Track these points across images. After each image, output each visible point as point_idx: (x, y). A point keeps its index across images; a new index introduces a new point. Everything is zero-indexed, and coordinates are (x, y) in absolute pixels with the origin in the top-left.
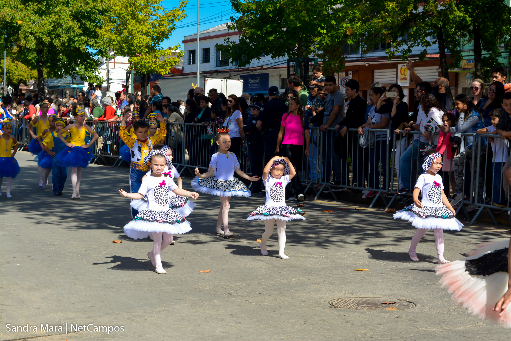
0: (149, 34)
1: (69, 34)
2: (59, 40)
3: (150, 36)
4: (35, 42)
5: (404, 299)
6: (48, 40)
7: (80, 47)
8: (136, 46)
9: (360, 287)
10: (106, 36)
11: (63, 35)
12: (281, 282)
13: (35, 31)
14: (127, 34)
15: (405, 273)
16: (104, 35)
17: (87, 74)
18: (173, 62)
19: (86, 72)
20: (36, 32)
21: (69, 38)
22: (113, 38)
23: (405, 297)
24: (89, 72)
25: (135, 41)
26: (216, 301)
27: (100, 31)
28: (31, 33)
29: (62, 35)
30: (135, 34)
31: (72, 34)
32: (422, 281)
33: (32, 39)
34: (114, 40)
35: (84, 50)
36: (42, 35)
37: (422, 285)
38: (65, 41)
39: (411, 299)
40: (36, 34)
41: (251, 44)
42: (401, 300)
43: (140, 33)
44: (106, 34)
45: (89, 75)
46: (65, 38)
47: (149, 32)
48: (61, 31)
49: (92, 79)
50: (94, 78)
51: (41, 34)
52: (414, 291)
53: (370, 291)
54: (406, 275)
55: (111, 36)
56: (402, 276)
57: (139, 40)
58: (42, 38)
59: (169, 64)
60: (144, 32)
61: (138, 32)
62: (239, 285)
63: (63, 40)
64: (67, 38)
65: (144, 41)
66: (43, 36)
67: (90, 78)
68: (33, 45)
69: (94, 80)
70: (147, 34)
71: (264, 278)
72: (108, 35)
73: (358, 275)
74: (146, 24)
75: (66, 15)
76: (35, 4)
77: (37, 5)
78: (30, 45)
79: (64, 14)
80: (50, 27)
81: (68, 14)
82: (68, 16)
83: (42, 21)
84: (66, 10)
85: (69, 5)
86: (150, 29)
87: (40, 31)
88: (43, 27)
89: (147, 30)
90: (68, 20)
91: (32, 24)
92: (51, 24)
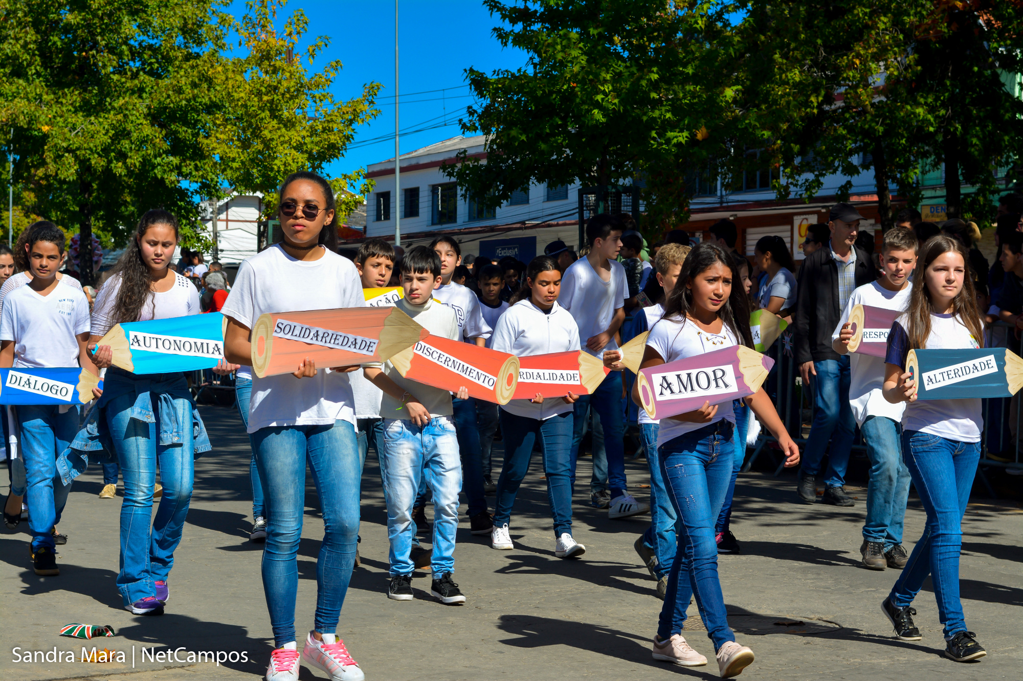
0: (305, 148)
1: (144, 152)
2: (125, 163)
3: (306, 151)
4: (75, 168)
5: (818, 616)
6: (102, 163)
7: (165, 176)
8: (279, 171)
9: (730, 596)
10: (218, 151)
11: (132, 154)
12: (577, 589)
13: (75, 145)
14: (260, 147)
15: (819, 574)
16: (214, 149)
18: (353, 203)
20: (78, 149)
21: (143, 159)
22: (232, 156)
23: (819, 613)
25: (276, 162)
26: (451, 619)
27: (206, 141)
28: (67, 150)
29: (129, 154)
30: (275, 148)
31: (149, 152)
32: (851, 586)
33: (70, 161)
34: (234, 160)
35: (172, 182)
36: (89, 155)
37: (851, 593)
38: (135, 166)
39: (831, 617)
40: (78, 152)
41: (510, 161)
42: (811, 619)
43: (286, 145)
44: (218, 146)
46: (135, 160)
47: (305, 144)
48: (127, 146)
50: (192, 237)
51: (88, 152)
52: (836, 602)
53: (751, 604)
54: (821, 577)
55: (227, 151)
56: (813, 579)
57: (284, 160)
58: (90, 159)
59: (343, 207)
60: (295, 144)
61: (282, 143)
62: (496, 595)
63: (131, 164)
64: (140, 159)
65: (293, 162)
66: (92, 157)
67: (184, 239)
68: (72, 174)
69: (192, 242)
70: (299, 148)
71: (544, 583)
73: (727, 577)
74: (298, 128)
75: (138, 114)
76: (77, 92)
77: (80, 94)
78: (66, 173)
79: (134, 112)
80: (106, 137)
81: (141, 112)
82: (142, 115)
83: (89, 126)
84: (138, 105)
85: (144, 95)
86: (307, 138)
87: (86, 145)
88: (92, 137)
89: (301, 140)
90: (141, 124)
91: (70, 131)
92: (108, 131)
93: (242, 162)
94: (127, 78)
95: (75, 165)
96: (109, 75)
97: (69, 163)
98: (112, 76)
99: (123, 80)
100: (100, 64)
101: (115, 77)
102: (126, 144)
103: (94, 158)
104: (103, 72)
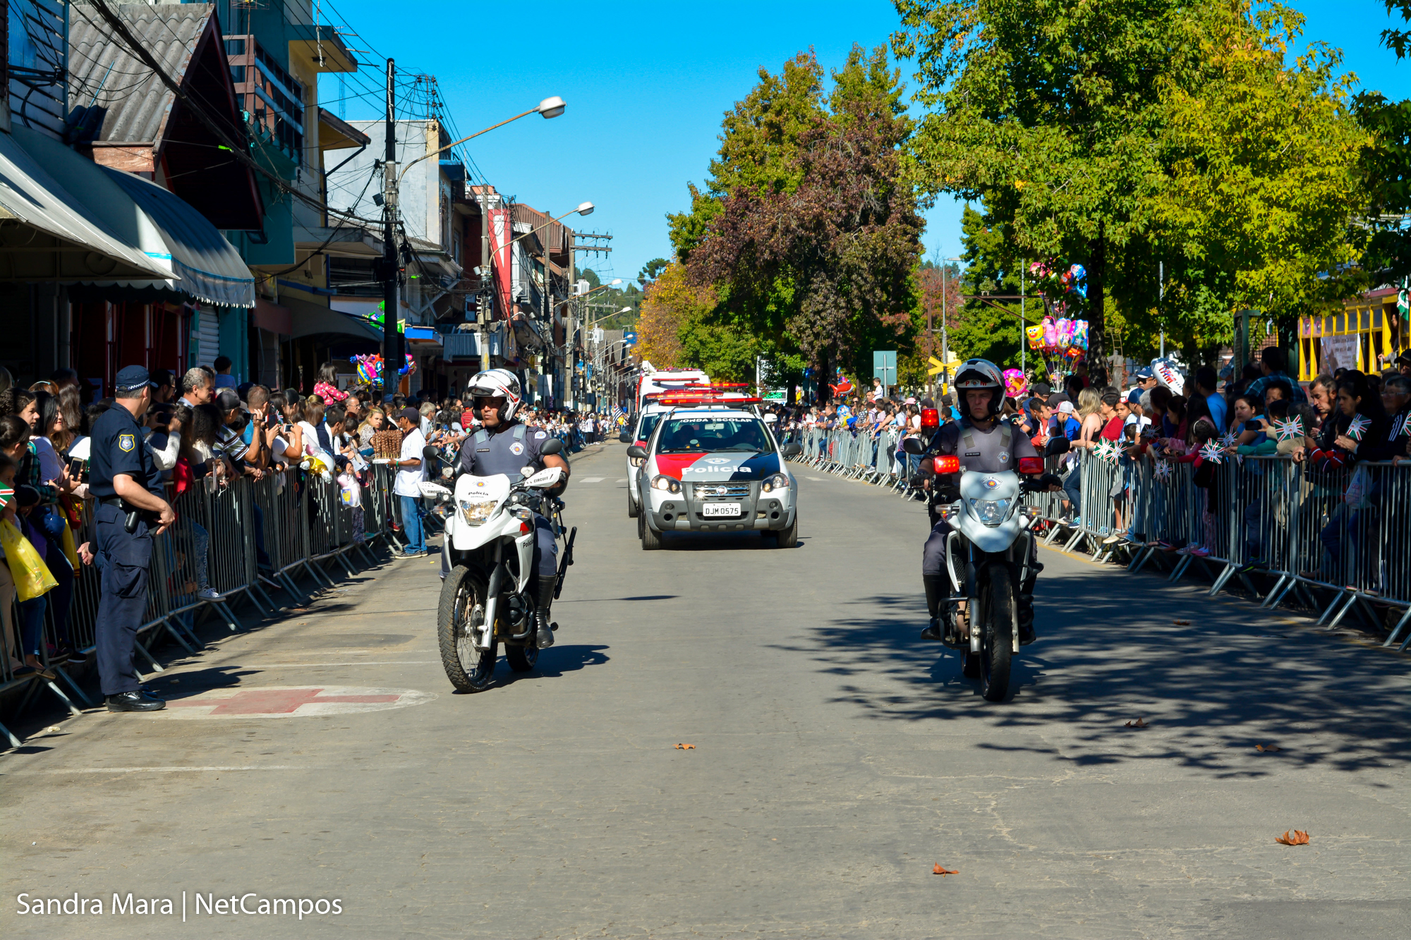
1: (1151, 212)
2: (1125, 227)
3: (1295, 209)
4: (1059, 237)
6: (1093, 228)
10: (1166, 214)
11: (1136, 215)
13: (1058, 205)
16: (1163, 212)
17: (1215, 318)
19: (1210, 314)
20: (1063, 209)
21: (1149, 221)
22: (1185, 220)
24: (1219, 312)
28: (1046, 213)
29: (1131, 215)
33: (1051, 227)
34: (1191, 225)
36: (1075, 217)
38: (1138, 231)
40: (1061, 215)
43: (1261, 203)
45: (1219, 321)
46: (1139, 222)
48: (1129, 203)
49: (1229, 332)
51: (1073, 213)
55: (1178, 213)
58: (1076, 223)
63: (1132, 229)
64: (1145, 222)
66: (1079, 220)
67: (1222, 332)
68: (1054, 245)
70: (1285, 206)
72: (1171, 211)
74: (1286, 175)
75: (1144, 159)
76: (1064, 133)
77: (1069, 134)
78: (1043, 244)
79: (1141, 155)
80: (1100, 192)
81: (1149, 155)
82: (1151, 161)
83: (1078, 179)
84: (1147, 146)
85: (1156, 131)
86: (1294, 190)
87: (1070, 205)
88: (1081, 194)
89: (1288, 193)
90: (1150, 172)
91: (1051, 187)
92: (1103, 183)
93: (1204, 228)
94: (1127, 109)
95: (1058, 233)
96: (1100, 106)
97: (1048, 230)
98: (1105, 108)
99: (1123, 112)
100: (1088, 91)
101: (1110, 109)
102: (1127, 201)
103: (1082, 221)
104: (1091, 102)
